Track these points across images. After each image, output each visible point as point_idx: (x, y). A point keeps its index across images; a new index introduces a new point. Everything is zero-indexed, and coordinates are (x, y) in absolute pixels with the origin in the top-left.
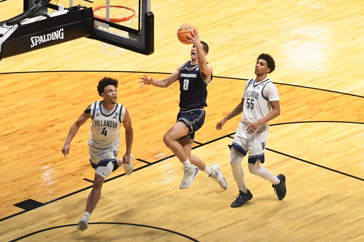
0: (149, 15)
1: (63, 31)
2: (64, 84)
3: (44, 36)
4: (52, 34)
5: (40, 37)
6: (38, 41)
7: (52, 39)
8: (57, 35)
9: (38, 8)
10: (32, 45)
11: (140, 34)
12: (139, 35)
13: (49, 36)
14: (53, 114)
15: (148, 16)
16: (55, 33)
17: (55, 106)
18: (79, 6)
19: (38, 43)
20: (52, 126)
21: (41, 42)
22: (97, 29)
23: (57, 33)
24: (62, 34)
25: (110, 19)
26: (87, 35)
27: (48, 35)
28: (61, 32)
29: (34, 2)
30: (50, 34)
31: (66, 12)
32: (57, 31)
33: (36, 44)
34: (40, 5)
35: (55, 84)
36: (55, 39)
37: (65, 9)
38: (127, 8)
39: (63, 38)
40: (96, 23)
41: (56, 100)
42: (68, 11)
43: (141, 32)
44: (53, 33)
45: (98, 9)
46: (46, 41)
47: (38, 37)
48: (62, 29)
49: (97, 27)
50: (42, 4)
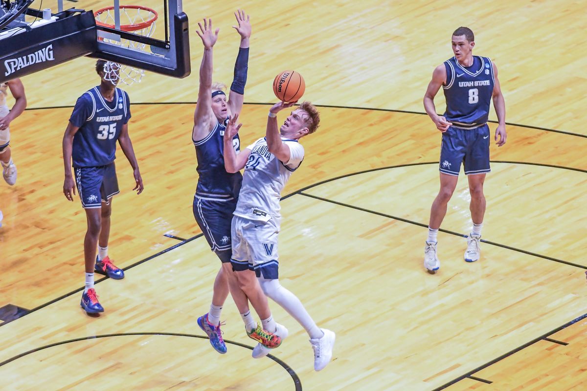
0: (180, 17)
1: (51, 48)
2: (45, 128)
3: (25, 58)
4: (35, 55)
5: (18, 60)
6: (15, 66)
7: (36, 62)
8: (43, 55)
9: (13, 16)
10: (8, 73)
11: (168, 47)
12: (167, 49)
13: (32, 57)
14: (33, 174)
15: (178, 18)
16: (40, 52)
17: (35, 162)
18: (73, 10)
19: (15, 68)
20: (32, 192)
21: (20, 67)
22: (102, 42)
23: (42, 52)
24: (51, 52)
25: (122, 27)
26: (88, 52)
27: (29, 56)
28: (49, 50)
29: (4, 7)
30: (33, 55)
31: (54, 19)
32: (43, 50)
33: (13, 71)
34: (14, 11)
35: (33, 128)
36: (40, 61)
37: (52, 15)
38: (144, 9)
39: (52, 59)
40: (100, 33)
41: (35, 153)
42: (58, 18)
43: (169, 44)
44: (36, 53)
45: (101, 12)
46: (28, 64)
47: (15, 60)
48: (51, 46)
49: (102, 39)
50: (18, 10)
